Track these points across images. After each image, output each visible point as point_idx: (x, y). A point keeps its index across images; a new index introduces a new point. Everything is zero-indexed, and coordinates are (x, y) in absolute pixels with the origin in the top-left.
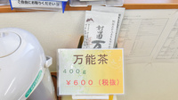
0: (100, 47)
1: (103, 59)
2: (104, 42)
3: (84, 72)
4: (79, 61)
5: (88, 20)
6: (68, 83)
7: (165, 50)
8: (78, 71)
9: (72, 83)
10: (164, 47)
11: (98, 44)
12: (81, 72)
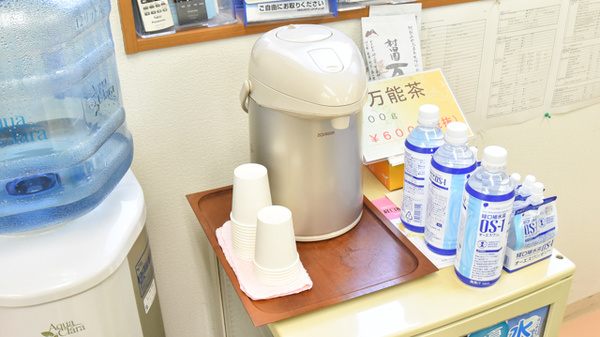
0: (401, 73)
1: (415, 89)
2: (405, 65)
3: (394, 116)
4: (378, 101)
5: (368, 34)
6: (375, 140)
7: (496, 90)
8: (383, 117)
9: (380, 137)
10: (494, 84)
11: (397, 69)
12: (389, 117)
